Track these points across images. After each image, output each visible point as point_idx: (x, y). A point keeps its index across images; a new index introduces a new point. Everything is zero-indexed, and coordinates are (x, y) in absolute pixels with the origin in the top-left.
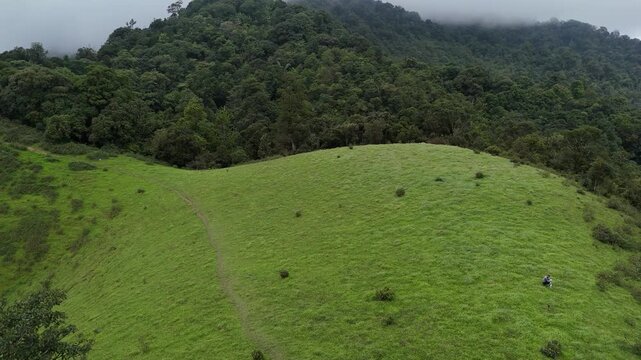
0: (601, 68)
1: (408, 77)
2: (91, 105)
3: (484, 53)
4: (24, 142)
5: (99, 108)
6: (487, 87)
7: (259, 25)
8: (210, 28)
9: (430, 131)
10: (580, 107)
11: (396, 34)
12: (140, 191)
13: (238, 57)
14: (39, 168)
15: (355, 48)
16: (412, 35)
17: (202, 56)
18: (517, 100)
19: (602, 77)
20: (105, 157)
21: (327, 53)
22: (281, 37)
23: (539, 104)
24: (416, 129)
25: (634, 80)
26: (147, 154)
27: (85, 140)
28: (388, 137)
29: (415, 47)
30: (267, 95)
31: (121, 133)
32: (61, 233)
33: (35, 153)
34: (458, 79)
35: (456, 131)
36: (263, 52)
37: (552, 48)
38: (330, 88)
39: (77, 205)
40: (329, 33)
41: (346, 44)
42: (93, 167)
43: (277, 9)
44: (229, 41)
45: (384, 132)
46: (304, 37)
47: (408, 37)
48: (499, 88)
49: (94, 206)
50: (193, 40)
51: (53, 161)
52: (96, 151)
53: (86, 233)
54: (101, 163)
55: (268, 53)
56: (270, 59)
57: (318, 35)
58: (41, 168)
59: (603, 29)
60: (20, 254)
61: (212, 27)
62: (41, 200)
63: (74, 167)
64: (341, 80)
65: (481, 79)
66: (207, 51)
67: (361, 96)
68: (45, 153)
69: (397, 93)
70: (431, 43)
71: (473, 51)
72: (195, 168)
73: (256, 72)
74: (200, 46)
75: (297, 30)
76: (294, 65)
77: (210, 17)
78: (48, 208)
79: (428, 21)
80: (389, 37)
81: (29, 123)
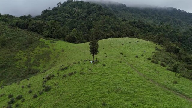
0: (178, 21)
1: (123, 23)
2: (52, 29)
3: (144, 16)
4: (39, 37)
5: (54, 30)
6: (144, 26)
7: (83, 9)
8: (70, 10)
9: (129, 35)
10: (168, 31)
11: (120, 11)
12: (67, 47)
13: (78, 18)
14: (44, 42)
15: (109, 15)
16: (124, 11)
17: (69, 17)
18: (152, 29)
19: (178, 23)
20: (56, 41)
21: (102, 17)
22: (90, 13)
23: (157, 30)
24: (125, 34)
25: (187, 24)
26: (65, 40)
27: (51, 37)
28: (119, 36)
29: (125, 15)
30: (87, 28)
31: (59, 35)
32: (52, 55)
33: (42, 39)
34: (136, 24)
35: (134, 35)
36: (85, 17)
37: (164, 15)
38: (103, 26)
39: (54, 50)
40: (102, 11)
41: (107, 14)
42: (55, 43)
43: (88, 5)
44: (75, 13)
45: (118, 35)
46: (95, 12)
47: (123, 12)
48: (147, 26)
49: (58, 50)
50: (66, 13)
51: (47, 41)
52: (54, 39)
53: (58, 55)
54: (56, 42)
55: (86, 17)
56: (87, 18)
57: (99, 12)
58: (45, 42)
59: (179, 10)
60: (45, 59)
61: (71, 10)
62: (47, 49)
63: (51, 42)
64: (106, 24)
65: (142, 24)
66: (70, 16)
67: (111, 28)
68: (45, 39)
69: (120, 27)
70: (129, 14)
71: (142, 16)
72: (76, 43)
73: (84, 22)
74: (68, 15)
75: (93, 11)
76: (93, 20)
77: (70, 7)
78: (48, 50)
79: (129, 7)
80: (117, 12)
81: (39, 33)
